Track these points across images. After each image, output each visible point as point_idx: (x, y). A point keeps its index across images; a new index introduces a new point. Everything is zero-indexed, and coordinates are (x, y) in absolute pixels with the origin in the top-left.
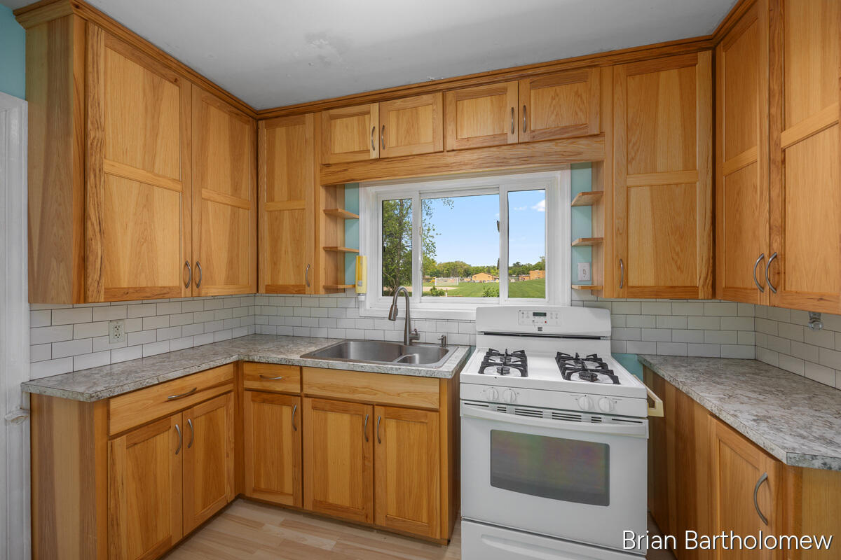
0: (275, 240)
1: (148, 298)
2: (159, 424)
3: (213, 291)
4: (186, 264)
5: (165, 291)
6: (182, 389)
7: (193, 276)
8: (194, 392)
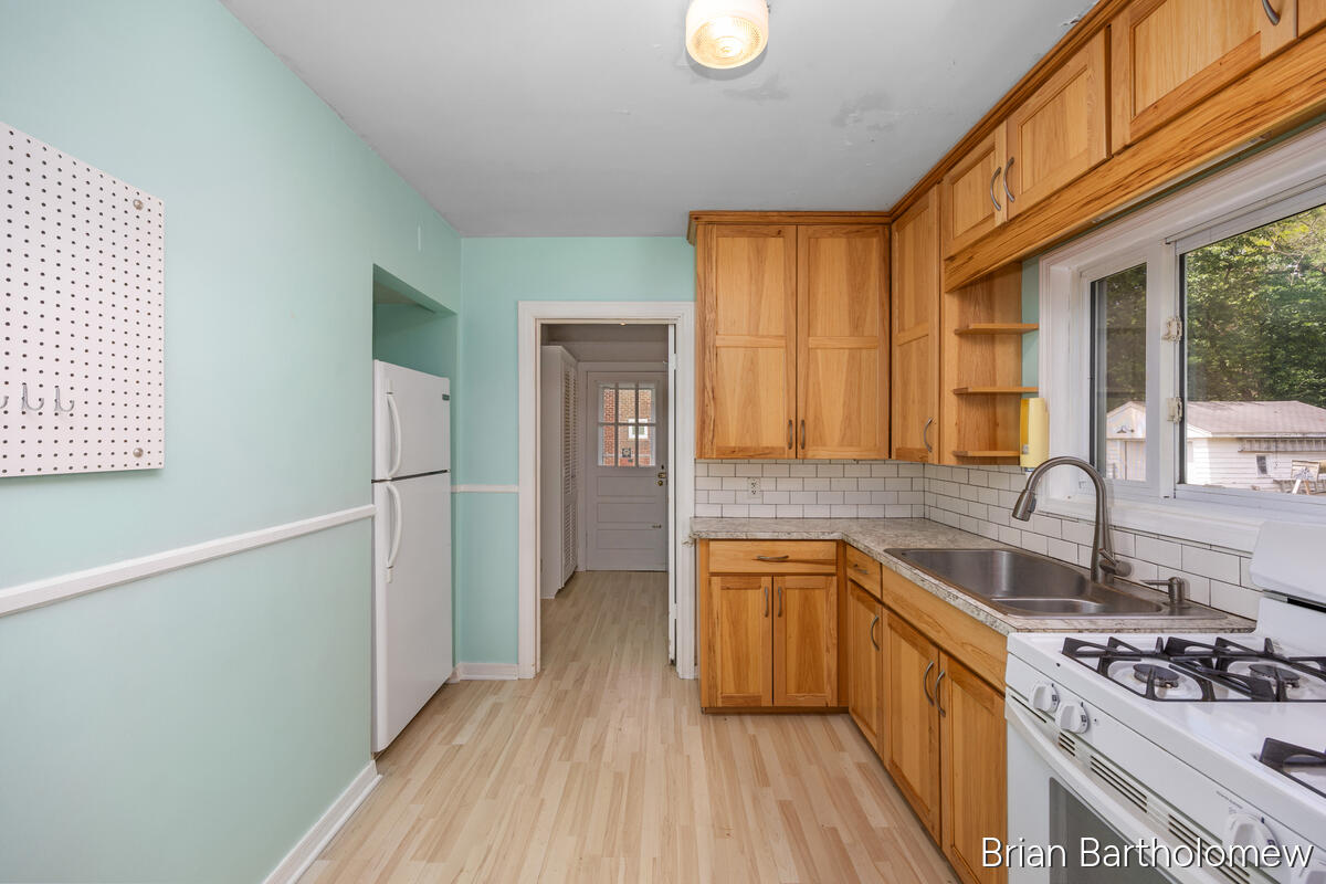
0: (905, 384)
1: (752, 457)
2: (750, 579)
3: (823, 453)
4: (790, 422)
5: (767, 451)
6: (774, 552)
7: (798, 438)
8: (784, 560)
